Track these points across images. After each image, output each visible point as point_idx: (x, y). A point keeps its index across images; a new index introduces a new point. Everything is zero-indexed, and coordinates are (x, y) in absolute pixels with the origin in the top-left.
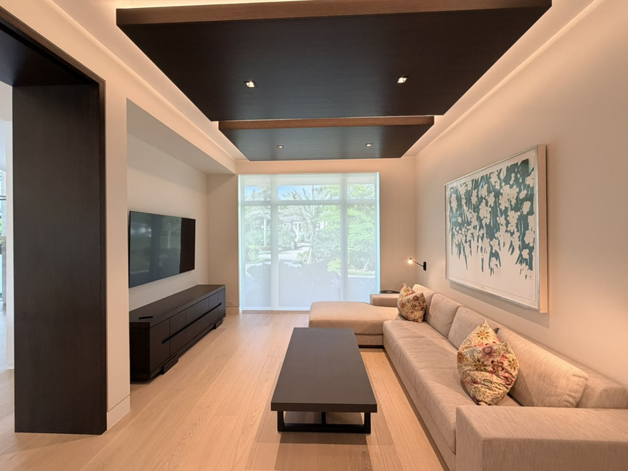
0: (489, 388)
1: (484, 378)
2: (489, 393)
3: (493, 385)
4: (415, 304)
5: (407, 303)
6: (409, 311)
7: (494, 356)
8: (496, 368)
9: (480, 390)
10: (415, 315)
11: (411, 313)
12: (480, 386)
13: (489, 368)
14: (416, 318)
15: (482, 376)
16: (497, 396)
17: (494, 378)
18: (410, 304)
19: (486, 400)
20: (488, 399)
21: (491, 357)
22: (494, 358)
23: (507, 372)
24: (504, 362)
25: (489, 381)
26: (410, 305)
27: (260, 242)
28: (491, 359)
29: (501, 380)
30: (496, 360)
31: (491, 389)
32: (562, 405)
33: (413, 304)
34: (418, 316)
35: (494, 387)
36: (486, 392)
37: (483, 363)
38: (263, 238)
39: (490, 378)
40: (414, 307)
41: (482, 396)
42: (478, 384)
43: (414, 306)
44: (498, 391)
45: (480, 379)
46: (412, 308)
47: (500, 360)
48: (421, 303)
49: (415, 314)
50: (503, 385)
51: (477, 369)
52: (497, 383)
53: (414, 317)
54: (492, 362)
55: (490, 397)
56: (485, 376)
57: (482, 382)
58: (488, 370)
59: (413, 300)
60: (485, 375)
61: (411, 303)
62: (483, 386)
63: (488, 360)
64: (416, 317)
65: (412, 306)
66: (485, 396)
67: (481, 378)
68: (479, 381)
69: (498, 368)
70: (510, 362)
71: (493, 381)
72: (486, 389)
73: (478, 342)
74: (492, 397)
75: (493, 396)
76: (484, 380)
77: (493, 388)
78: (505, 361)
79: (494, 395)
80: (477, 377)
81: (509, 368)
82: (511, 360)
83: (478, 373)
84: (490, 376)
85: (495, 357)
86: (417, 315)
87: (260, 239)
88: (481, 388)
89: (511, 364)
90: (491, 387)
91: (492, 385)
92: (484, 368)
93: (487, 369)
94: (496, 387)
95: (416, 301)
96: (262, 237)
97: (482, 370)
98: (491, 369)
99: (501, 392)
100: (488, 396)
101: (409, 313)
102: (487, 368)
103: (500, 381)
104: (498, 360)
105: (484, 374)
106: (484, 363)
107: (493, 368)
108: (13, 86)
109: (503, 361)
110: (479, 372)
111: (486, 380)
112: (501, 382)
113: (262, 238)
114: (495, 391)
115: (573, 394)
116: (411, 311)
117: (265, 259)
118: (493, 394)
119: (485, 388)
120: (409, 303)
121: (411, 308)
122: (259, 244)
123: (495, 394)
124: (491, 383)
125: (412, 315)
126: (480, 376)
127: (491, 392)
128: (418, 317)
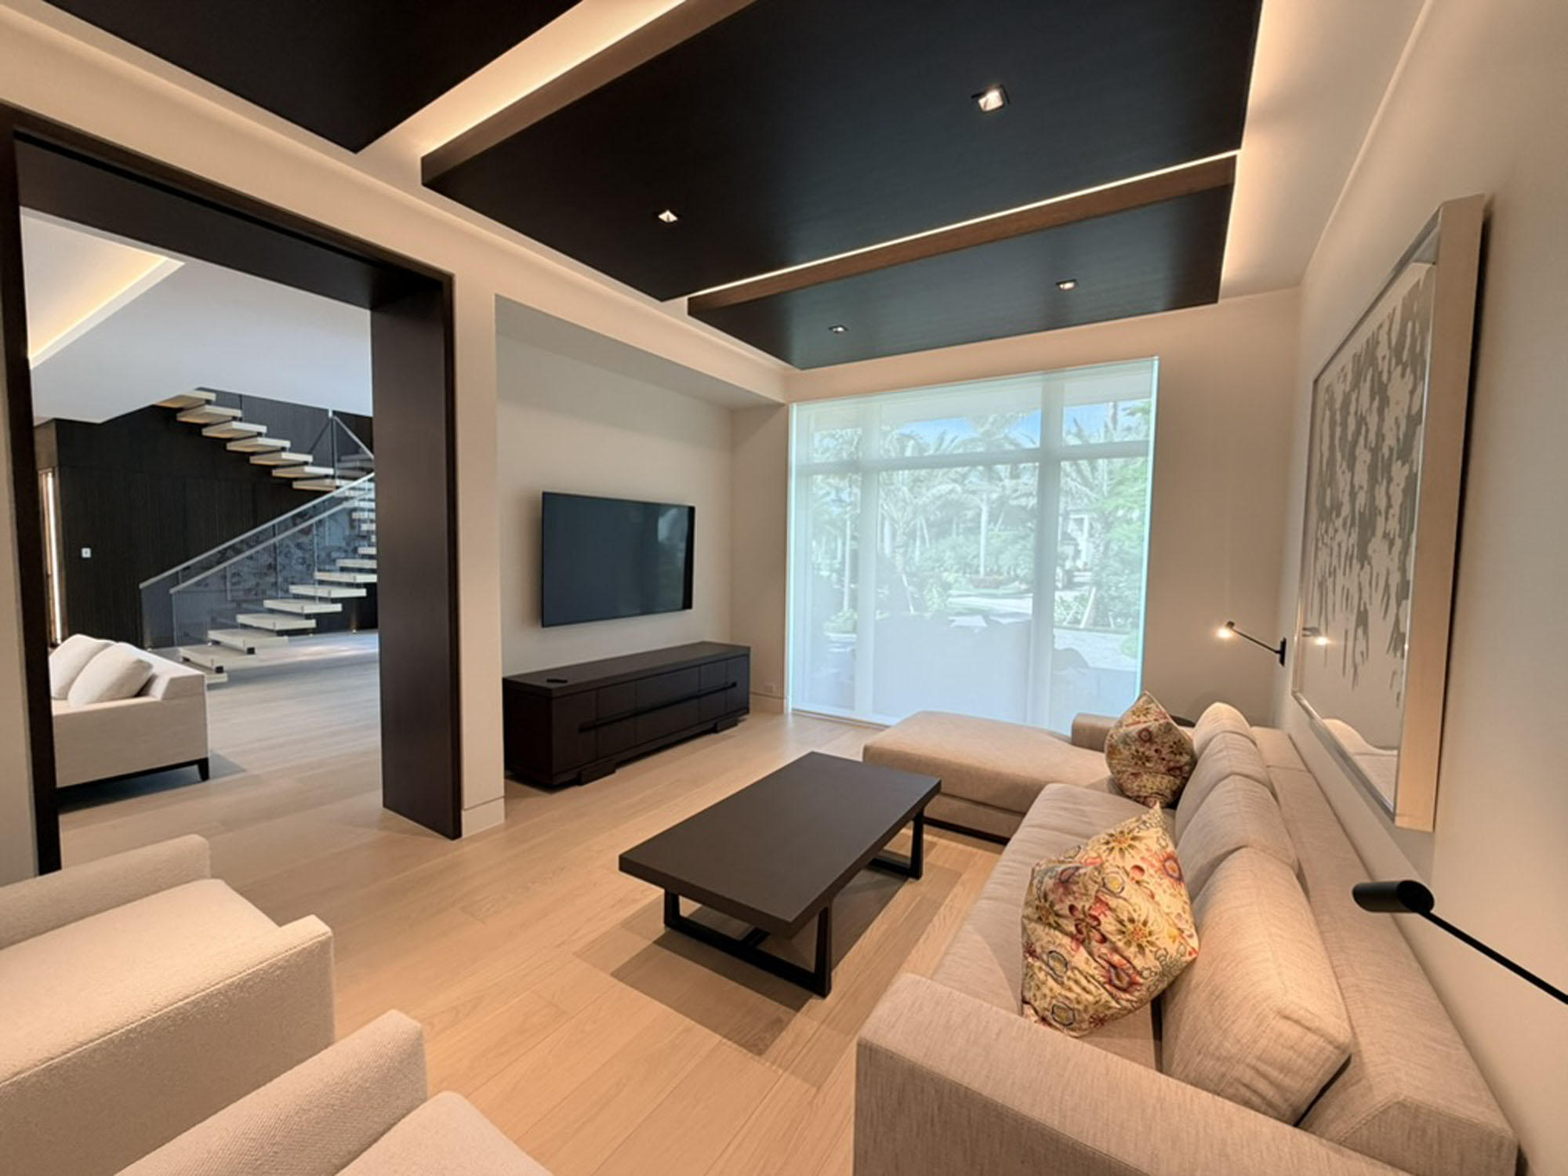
0: (1054, 976)
1: (1052, 948)
2: (1051, 990)
3: (1069, 973)
4: (1143, 753)
5: (1121, 746)
6: (1124, 769)
7: (1074, 893)
8: (1084, 930)
9: (1034, 976)
10: (1142, 784)
11: (1131, 777)
12: (1038, 964)
13: (1067, 925)
14: (1143, 794)
15: (1049, 942)
16: (1071, 1006)
17: (1080, 958)
18: (1130, 749)
19: (1036, 1004)
20: (1042, 1001)
21: (1069, 894)
22: (1076, 898)
23: (1115, 950)
24: (1102, 918)
25: (1062, 959)
26: (1127, 753)
27: (970, 566)
28: (1070, 901)
29: (1095, 968)
30: (1079, 905)
31: (1059, 979)
32: (1231, 1091)
33: (1137, 751)
34: (1152, 789)
35: (1069, 978)
36: (1044, 983)
37: (1052, 905)
38: (977, 556)
39: (1069, 952)
40: (1144, 760)
41: (1033, 990)
42: (1036, 959)
43: (1140, 759)
44: (1079, 995)
45: (1042, 947)
46: (1136, 764)
47: (1090, 908)
48: (1165, 752)
49: (1142, 781)
50: (1099, 982)
51: (1040, 919)
52: (1081, 972)
53: (1137, 788)
54: (1072, 908)
55: (1048, 999)
56: (1056, 944)
57: (1045, 957)
58: (1063, 928)
59: (1136, 740)
60: (1058, 942)
61: (1133, 748)
62: (1044, 967)
63: (1061, 901)
64: (1143, 789)
65: (1133, 757)
66: (1038, 994)
67: (1044, 945)
68: (1039, 950)
69: (1091, 931)
70: (1121, 922)
71: (1070, 962)
72: (1049, 978)
73: (1095, 855)
74: (1054, 1002)
75: (1058, 1002)
76: (1051, 952)
77: (1065, 979)
78: (1106, 915)
79: (1061, 1000)
80: (1037, 940)
81: (1120, 940)
82: (1125, 917)
83: (1044, 930)
84: (1069, 948)
85: (1077, 895)
86: (1149, 785)
87: (970, 557)
88: (1036, 971)
89: (1124, 929)
90: (1061, 977)
91: (1065, 973)
92: (1056, 922)
93: (1064, 926)
94: (1077, 982)
95: (1148, 745)
96: (975, 553)
97: (1050, 925)
98: (1073, 929)
99: (1087, 1000)
100: (1045, 996)
101: (1125, 776)
102: (1061, 921)
103: (1092, 969)
104: (1084, 907)
105: (1057, 937)
106: (1054, 906)
107: (1076, 926)
108: (374, 307)
109: (1100, 915)
110: (1047, 929)
111: (1054, 954)
112: (1096, 973)
113: (974, 557)
114: (1070, 989)
115: (1273, 1073)
116: (1130, 770)
117: (970, 609)
118: (1060, 994)
119: (1047, 974)
120: (1127, 747)
121: (1134, 762)
122: (968, 571)
123: (1067, 998)
124: (1066, 964)
125: (1133, 782)
126: (1046, 939)
127: (1057, 988)
128: (1150, 791)
